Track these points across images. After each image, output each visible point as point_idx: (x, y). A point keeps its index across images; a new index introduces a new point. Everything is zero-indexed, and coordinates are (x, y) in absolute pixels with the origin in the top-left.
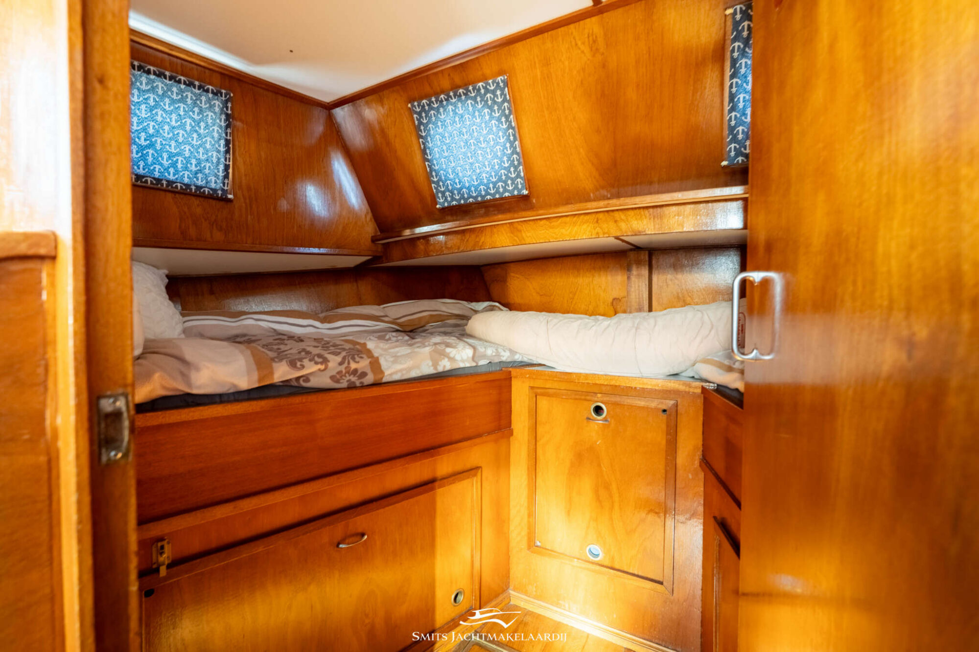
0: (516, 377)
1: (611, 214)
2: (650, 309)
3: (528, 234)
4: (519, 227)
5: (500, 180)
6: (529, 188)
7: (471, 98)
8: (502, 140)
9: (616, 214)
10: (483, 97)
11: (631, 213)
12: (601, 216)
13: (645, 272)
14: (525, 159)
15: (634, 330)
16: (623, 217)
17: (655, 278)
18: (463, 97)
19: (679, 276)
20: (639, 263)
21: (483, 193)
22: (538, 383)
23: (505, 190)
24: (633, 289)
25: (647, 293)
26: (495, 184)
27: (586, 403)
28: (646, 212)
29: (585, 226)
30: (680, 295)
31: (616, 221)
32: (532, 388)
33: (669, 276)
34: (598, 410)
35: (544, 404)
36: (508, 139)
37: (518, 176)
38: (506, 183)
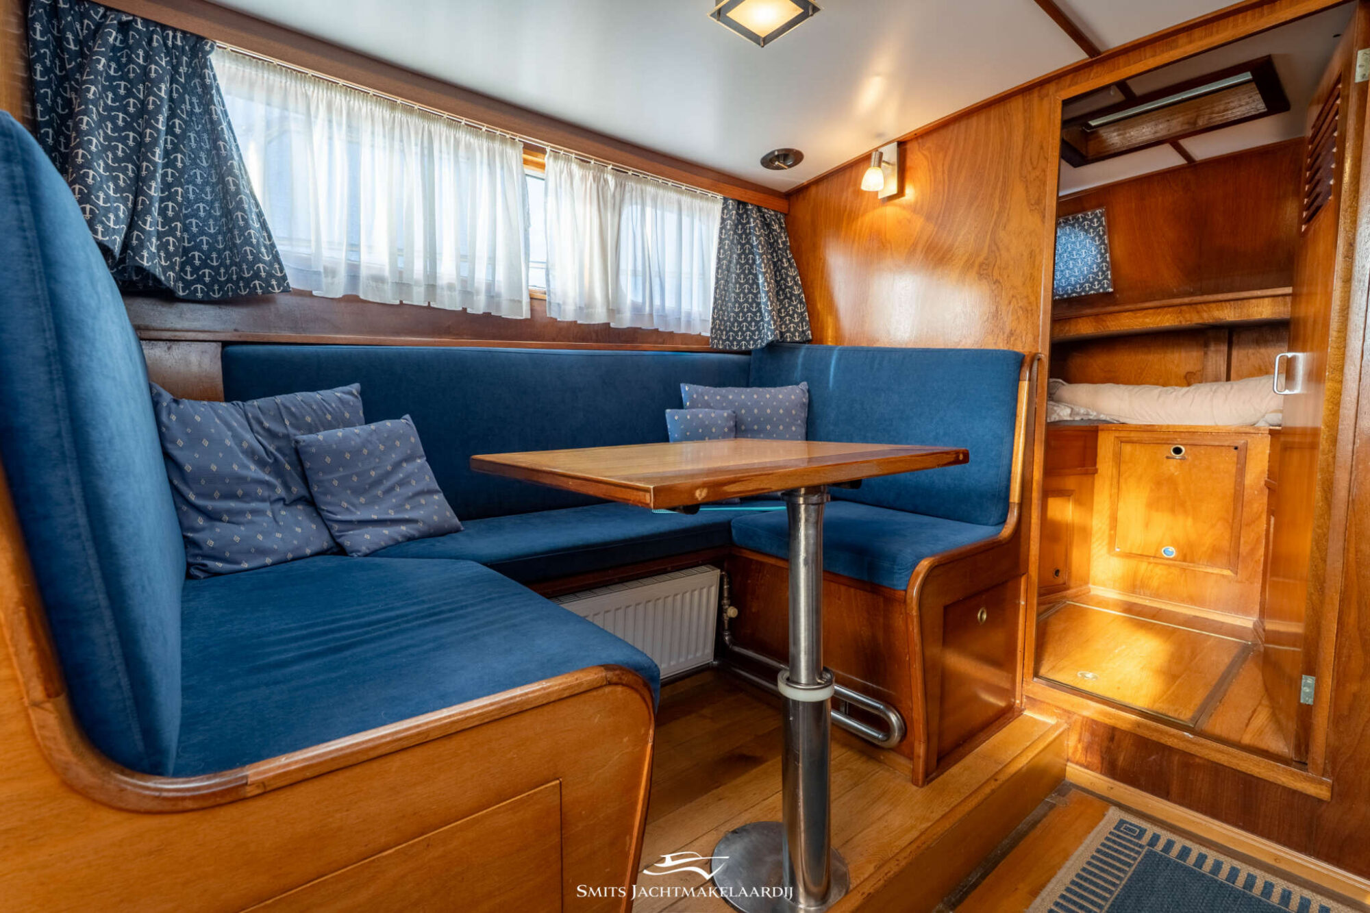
0: (1103, 430)
1: (1194, 306)
2: (1228, 379)
3: (1113, 323)
4: (1105, 318)
5: (1088, 281)
6: (1114, 287)
7: (1070, 225)
8: (1094, 253)
9: (1199, 307)
10: (1080, 224)
11: (1213, 305)
12: (1184, 308)
13: (1225, 348)
14: (1114, 266)
15: (1212, 393)
16: (1205, 308)
17: (1235, 353)
18: (1062, 225)
19: (1263, 351)
20: (1218, 340)
21: (1070, 292)
22: (1122, 434)
23: (1091, 289)
24: (1210, 363)
25: (1225, 366)
26: (1082, 285)
27: (1166, 446)
28: (1227, 304)
29: (1169, 316)
30: (1263, 368)
31: (1198, 312)
32: (1117, 437)
33: (1251, 351)
34: (1177, 451)
35: (1127, 448)
36: (1099, 252)
37: (1106, 278)
38: (1092, 283)
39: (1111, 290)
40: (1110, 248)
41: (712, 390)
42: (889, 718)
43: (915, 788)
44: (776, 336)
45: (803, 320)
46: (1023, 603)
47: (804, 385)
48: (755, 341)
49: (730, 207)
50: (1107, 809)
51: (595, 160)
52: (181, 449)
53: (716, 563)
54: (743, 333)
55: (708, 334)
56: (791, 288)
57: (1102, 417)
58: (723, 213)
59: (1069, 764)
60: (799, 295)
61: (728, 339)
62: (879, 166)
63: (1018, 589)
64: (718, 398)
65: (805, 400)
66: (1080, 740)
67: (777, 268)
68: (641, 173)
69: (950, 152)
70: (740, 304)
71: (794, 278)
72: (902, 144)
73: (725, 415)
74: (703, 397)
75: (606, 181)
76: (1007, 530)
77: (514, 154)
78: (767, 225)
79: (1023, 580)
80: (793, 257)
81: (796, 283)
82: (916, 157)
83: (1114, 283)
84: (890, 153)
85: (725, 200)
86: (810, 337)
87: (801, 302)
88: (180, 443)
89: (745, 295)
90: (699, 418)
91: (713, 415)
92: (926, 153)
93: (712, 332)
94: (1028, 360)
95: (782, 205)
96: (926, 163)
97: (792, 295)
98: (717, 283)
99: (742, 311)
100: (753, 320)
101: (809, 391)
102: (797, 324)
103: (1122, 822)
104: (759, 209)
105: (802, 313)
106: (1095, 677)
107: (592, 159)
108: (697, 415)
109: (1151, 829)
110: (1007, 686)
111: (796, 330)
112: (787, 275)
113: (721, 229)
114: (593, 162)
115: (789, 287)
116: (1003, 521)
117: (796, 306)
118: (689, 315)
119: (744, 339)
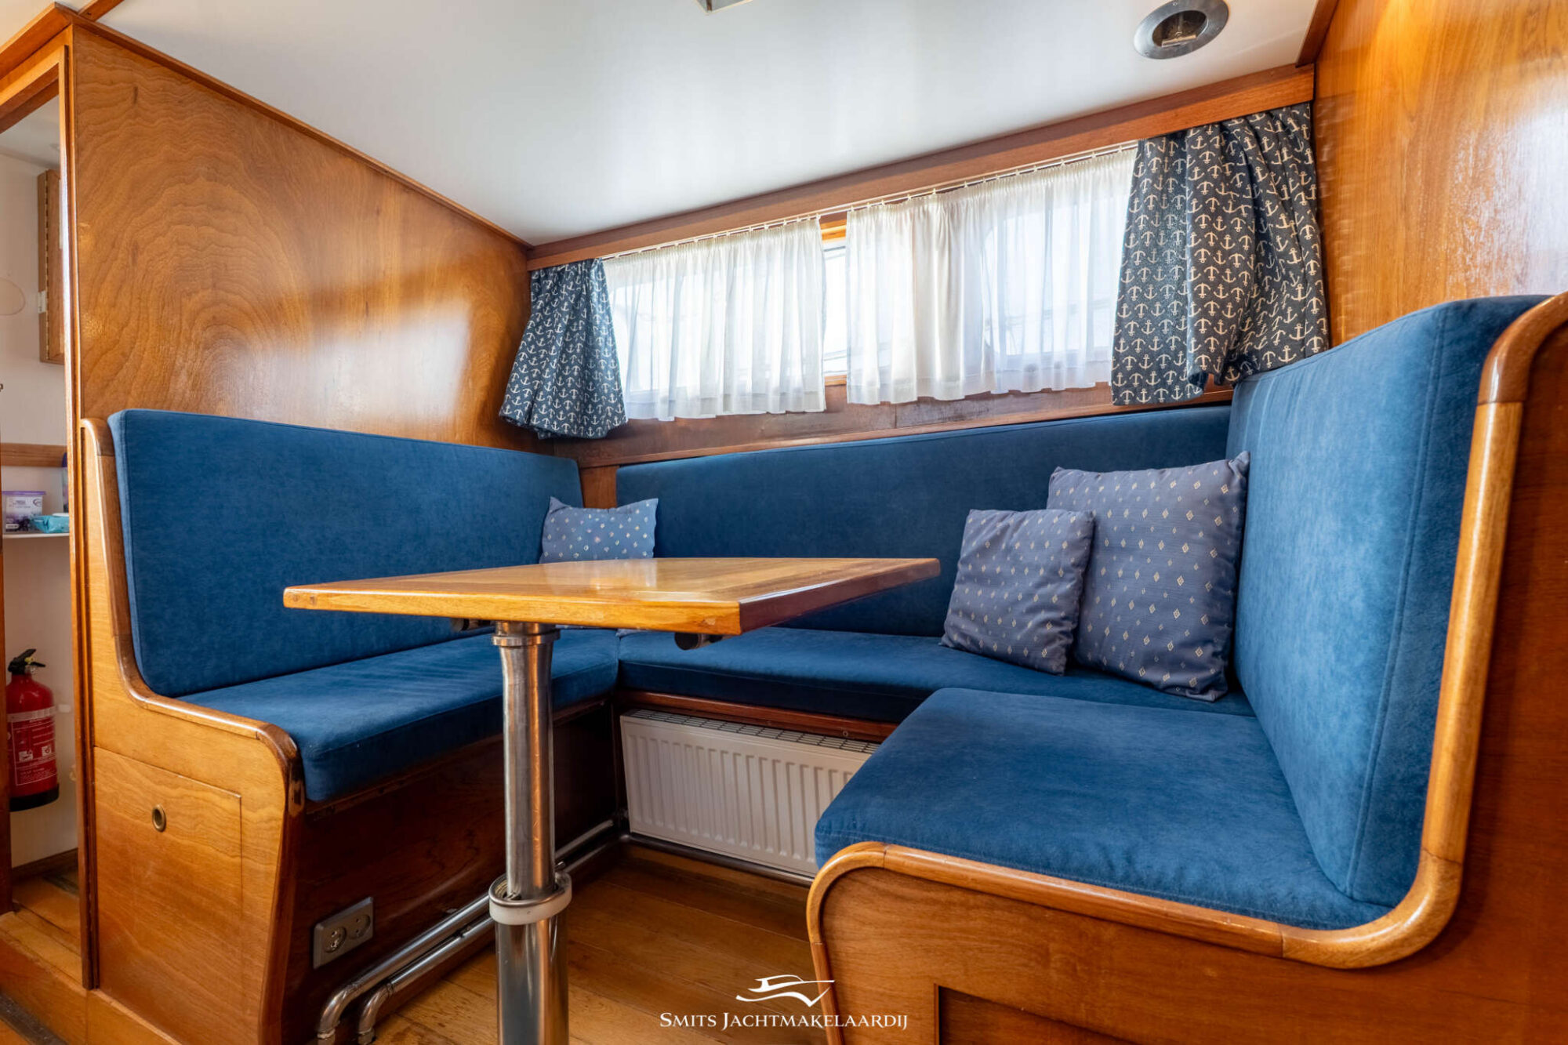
47: (1239, 459)
51: (911, 194)
52: (549, 541)
68: (981, 178)
73: (1073, 519)
75: (926, 214)
77: (813, 233)
85: (1140, 146)
88: (550, 537)
93: (1114, 378)
107: (906, 195)
114: (909, 197)
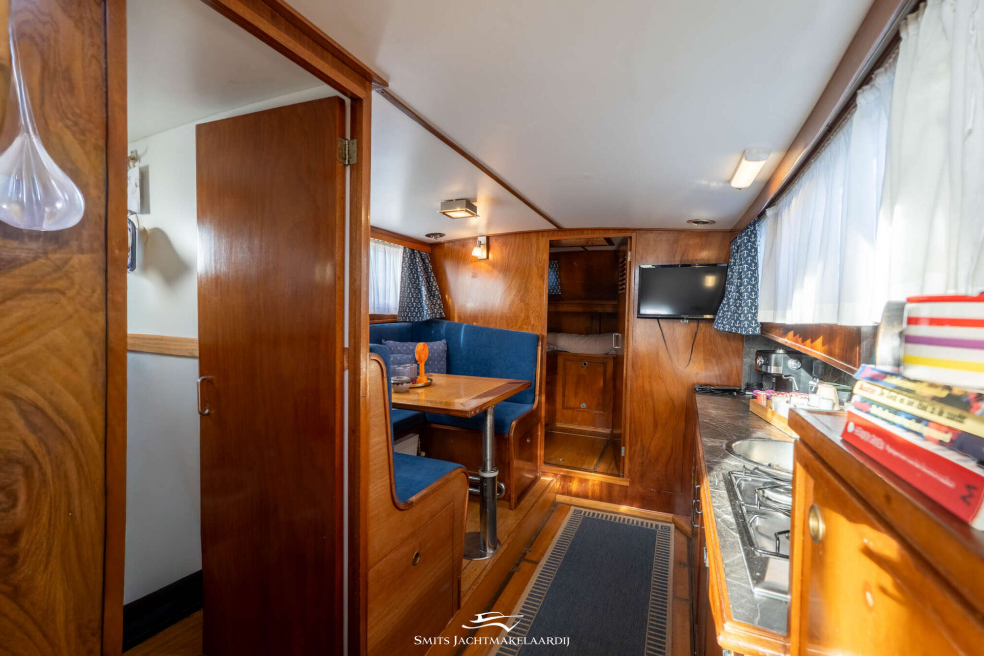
0: (559, 355)
1: (589, 305)
2: (600, 332)
3: (561, 308)
4: (558, 306)
8: (554, 278)
11: (595, 305)
12: (586, 305)
16: (592, 306)
17: (602, 320)
20: (596, 319)
22: (566, 357)
23: (553, 292)
24: (594, 324)
25: (599, 326)
27: (581, 362)
28: (599, 305)
29: (580, 307)
31: (590, 307)
32: (564, 358)
34: (585, 364)
35: (568, 363)
36: (556, 278)
37: (558, 288)
38: (554, 290)
39: (560, 293)
40: (560, 277)
41: (402, 344)
42: (501, 486)
43: (511, 511)
44: (431, 317)
45: (440, 307)
46: (539, 434)
47: (444, 341)
48: (418, 317)
49: (407, 251)
50: (570, 507)
53: (416, 432)
54: (412, 313)
55: (397, 314)
56: (435, 291)
57: (559, 349)
58: (403, 254)
59: (557, 495)
60: (438, 295)
61: (404, 316)
62: (480, 247)
63: (537, 428)
64: (405, 348)
65: (446, 349)
66: (560, 485)
67: (428, 281)
69: (508, 247)
70: (410, 298)
71: (436, 286)
72: (488, 238)
73: (410, 357)
74: (397, 348)
76: (535, 406)
78: (423, 260)
79: (539, 425)
80: (435, 276)
81: (437, 289)
82: (494, 244)
83: (561, 291)
84: (483, 240)
85: (405, 248)
86: (444, 316)
87: (439, 298)
89: (412, 294)
90: (398, 360)
91: (404, 358)
92: (499, 244)
93: (398, 312)
94: (540, 338)
95: (429, 249)
96: (498, 248)
97: (435, 295)
98: (401, 289)
99: (411, 301)
100: (416, 306)
101: (447, 344)
102: (438, 309)
103: (575, 510)
104: (419, 252)
105: (440, 304)
106: (563, 460)
108: (397, 358)
109: (584, 510)
110: (535, 469)
111: (437, 312)
112: (433, 285)
113: (403, 262)
115: (433, 291)
116: (533, 402)
117: (437, 300)
118: (388, 306)
119: (412, 316)
